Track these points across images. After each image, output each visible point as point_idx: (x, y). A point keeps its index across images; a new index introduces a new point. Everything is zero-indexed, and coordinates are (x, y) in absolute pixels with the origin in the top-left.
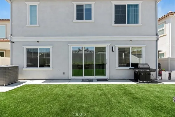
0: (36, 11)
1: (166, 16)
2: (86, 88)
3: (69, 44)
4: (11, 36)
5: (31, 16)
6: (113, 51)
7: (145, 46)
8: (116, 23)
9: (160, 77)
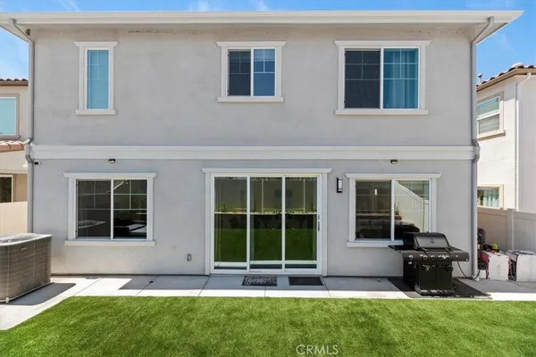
0: (107, 66)
1: (503, 78)
2: (252, 316)
3: (204, 170)
4: (29, 143)
5: (90, 83)
6: (338, 192)
7: (439, 176)
8: (348, 104)
9: (483, 273)
